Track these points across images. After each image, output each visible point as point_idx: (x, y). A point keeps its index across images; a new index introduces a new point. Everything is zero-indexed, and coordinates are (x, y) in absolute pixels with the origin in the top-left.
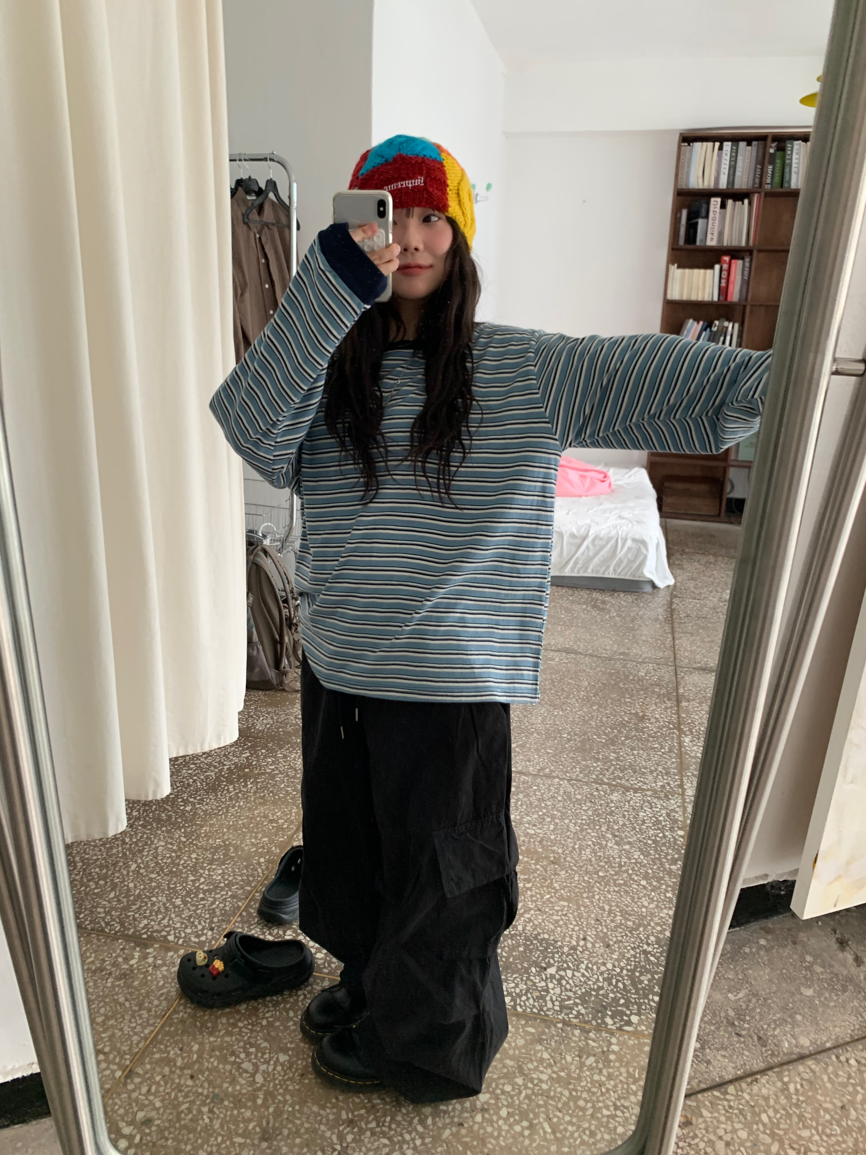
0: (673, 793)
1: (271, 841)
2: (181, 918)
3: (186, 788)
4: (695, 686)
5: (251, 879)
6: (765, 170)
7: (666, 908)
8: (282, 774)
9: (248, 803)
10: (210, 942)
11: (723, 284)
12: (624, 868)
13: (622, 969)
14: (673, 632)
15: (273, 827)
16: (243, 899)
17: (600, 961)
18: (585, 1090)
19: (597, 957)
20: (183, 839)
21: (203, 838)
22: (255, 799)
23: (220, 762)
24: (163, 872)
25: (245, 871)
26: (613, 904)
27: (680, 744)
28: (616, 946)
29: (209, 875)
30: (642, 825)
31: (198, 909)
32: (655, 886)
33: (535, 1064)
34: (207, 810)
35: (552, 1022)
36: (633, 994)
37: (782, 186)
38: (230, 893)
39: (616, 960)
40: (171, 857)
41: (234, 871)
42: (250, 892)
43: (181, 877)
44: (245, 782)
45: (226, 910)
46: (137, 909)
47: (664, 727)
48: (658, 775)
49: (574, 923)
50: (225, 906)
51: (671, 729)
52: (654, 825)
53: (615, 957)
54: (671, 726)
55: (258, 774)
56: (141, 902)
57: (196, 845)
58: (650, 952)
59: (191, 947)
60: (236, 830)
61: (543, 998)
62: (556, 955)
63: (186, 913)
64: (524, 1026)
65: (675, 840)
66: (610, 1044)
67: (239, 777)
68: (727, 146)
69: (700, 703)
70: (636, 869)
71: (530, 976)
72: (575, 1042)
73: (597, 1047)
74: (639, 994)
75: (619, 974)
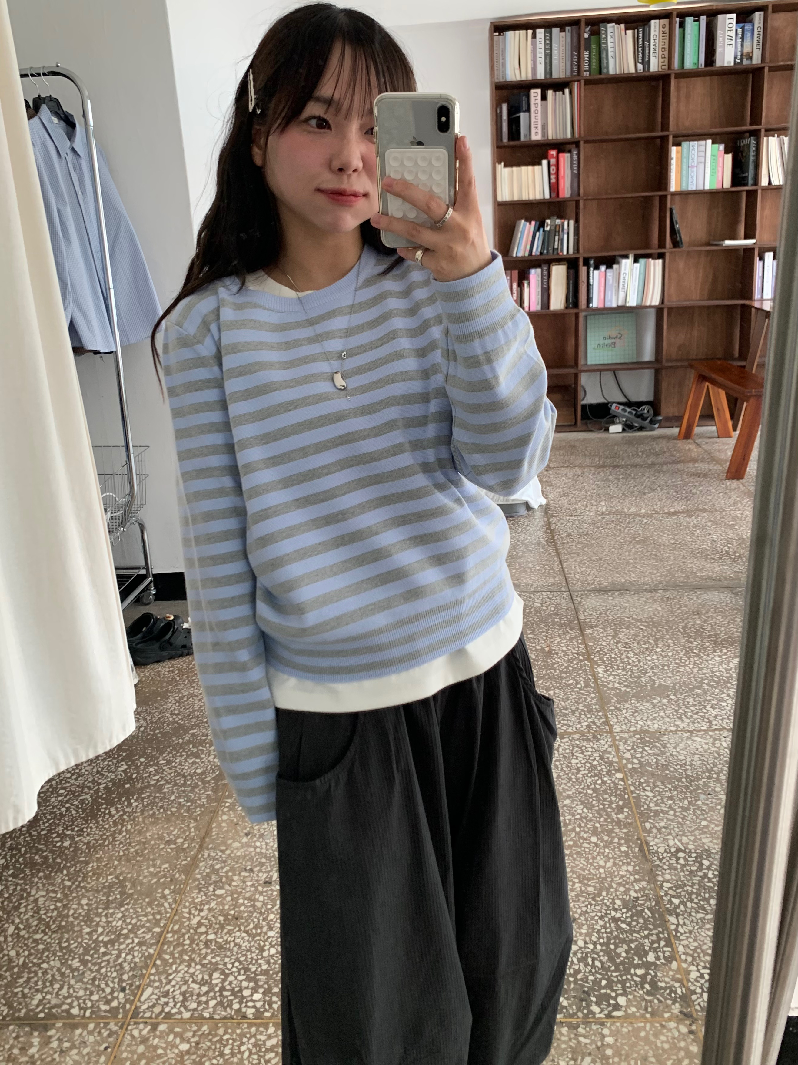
0: (601, 732)
1: (173, 867)
2: (83, 983)
3: (59, 820)
4: (594, 609)
5: (158, 917)
6: (582, 56)
7: (624, 864)
8: (169, 783)
9: (136, 825)
10: (124, 1006)
11: (553, 180)
12: (570, 827)
13: (595, 944)
14: (558, 554)
15: (171, 849)
16: (152, 945)
20: (68, 883)
21: (91, 877)
22: (144, 818)
23: (93, 782)
24: (50, 929)
25: (149, 909)
27: (595, 675)
28: (583, 918)
29: (108, 922)
30: (578, 773)
31: (101, 968)
32: (606, 841)
34: (89, 842)
36: (613, 971)
37: (600, 73)
38: (136, 940)
39: (586, 935)
40: (56, 908)
41: (136, 912)
42: (160, 934)
43: (74, 932)
44: (128, 800)
45: (135, 963)
46: (25, 982)
47: (574, 660)
48: (580, 714)
50: (134, 957)
51: (581, 661)
52: (590, 772)
53: (584, 931)
54: (581, 657)
55: (142, 788)
56: (29, 973)
57: (84, 887)
58: (619, 919)
59: (103, 1017)
60: (129, 860)
63: (88, 976)
65: (616, 785)
66: (603, 1036)
67: (120, 796)
68: (540, 33)
69: (604, 628)
70: (583, 825)
72: (564, 1042)
73: (590, 1044)
74: (620, 971)
75: (593, 951)
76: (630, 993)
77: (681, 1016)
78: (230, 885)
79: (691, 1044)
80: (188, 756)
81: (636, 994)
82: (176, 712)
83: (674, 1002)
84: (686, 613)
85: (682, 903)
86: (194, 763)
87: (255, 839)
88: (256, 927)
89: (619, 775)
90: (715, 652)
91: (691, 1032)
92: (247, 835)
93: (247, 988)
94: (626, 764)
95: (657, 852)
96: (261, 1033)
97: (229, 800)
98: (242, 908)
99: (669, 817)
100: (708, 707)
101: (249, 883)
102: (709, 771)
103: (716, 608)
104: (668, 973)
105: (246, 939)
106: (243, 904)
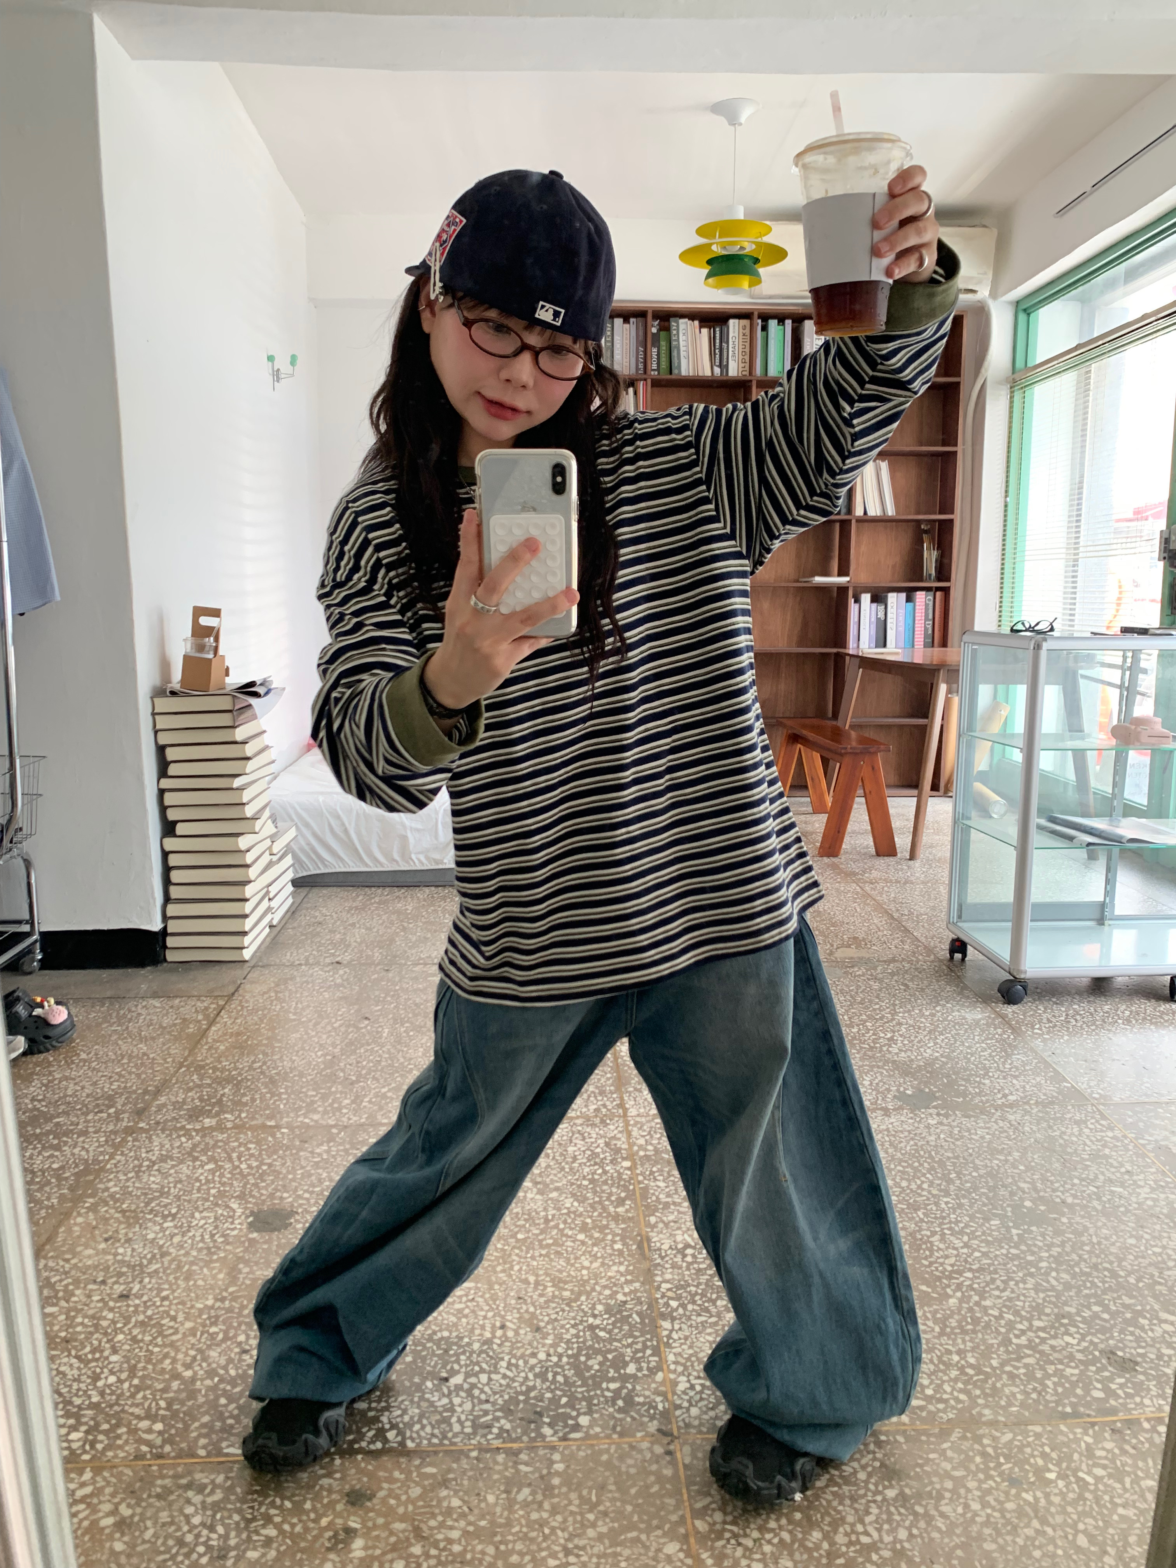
0: (612, 1117)
6: (649, 353)
7: (614, 1264)
12: (552, 1224)
13: (560, 1356)
17: (528, 1352)
18: (520, 1539)
19: (523, 1347)
26: (541, 1272)
28: (549, 1327)
30: (573, 1162)
32: (596, 1239)
33: (440, 1518)
35: (461, 1452)
36: (580, 1386)
37: (671, 372)
39: (551, 1346)
48: (589, 1096)
49: (487, 1308)
52: (589, 1160)
53: (549, 1341)
58: (597, 1327)
61: (447, 1421)
62: (463, 1357)
64: (418, 1467)
65: (620, 1174)
66: (552, 1462)
70: (569, 1221)
71: (424, 1393)
72: (499, 1472)
73: (532, 1473)
74: (587, 1385)
75: (556, 1365)
76: (596, 1411)
77: (659, 1436)
78: (67, 1301)
79: (666, 1467)
81: (604, 1412)
82: (40, 1097)
83: (652, 1418)
85: (683, 1306)
86: (52, 1156)
87: (118, 1245)
88: (93, 1352)
89: (627, 1164)
91: (669, 1453)
92: (106, 1240)
94: (637, 1152)
95: (660, 1249)
97: (91, 1200)
98: (79, 1329)
99: (682, 1209)
101: (96, 1298)
104: (649, 1385)
105: (76, 1365)
106: (82, 1324)
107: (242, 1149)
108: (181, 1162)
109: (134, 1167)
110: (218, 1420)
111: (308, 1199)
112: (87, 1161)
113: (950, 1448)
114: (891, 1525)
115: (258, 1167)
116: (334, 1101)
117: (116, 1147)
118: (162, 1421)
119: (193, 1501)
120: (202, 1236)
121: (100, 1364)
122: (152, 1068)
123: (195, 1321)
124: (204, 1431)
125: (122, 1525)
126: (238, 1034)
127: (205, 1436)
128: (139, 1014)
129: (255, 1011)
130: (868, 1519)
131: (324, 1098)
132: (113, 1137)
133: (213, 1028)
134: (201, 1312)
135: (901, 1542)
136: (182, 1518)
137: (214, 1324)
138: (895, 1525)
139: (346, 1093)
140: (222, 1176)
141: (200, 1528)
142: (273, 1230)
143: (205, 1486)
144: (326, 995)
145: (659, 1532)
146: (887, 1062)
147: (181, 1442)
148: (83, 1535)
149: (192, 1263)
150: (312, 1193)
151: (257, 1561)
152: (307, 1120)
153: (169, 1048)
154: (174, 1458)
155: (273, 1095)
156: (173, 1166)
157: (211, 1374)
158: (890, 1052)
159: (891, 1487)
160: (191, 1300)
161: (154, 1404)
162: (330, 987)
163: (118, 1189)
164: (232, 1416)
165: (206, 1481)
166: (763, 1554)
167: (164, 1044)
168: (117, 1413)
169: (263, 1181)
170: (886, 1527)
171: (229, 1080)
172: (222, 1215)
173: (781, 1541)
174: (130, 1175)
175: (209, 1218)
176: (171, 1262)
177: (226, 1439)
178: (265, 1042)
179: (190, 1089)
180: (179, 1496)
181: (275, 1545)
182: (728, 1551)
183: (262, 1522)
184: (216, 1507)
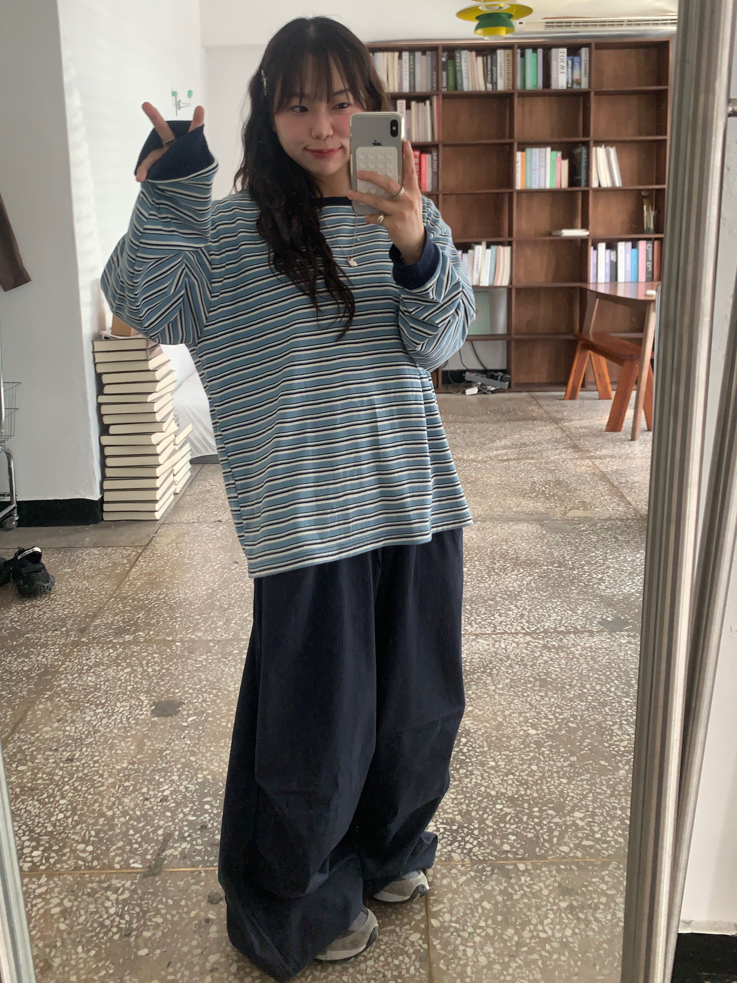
78: (33, 763)
80: (18, 656)
82: (16, 619)
84: (497, 540)
86: (23, 662)
87: (66, 724)
88: (49, 797)
90: (513, 571)
93: (28, 847)
96: (34, 883)
97: (49, 693)
98: (40, 781)
100: (496, 616)
101: (51, 761)
102: (485, 668)
103: (523, 536)
105: (38, 806)
106: (42, 778)
107: (149, 658)
108: (109, 667)
109: (78, 670)
110: (128, 845)
111: (191, 694)
112: (47, 665)
113: (608, 875)
114: (561, 926)
115: (160, 671)
116: (212, 623)
117: (67, 656)
118: (92, 845)
119: (110, 898)
120: (121, 719)
121: (54, 806)
122: (91, 599)
123: (115, 778)
124: (119, 852)
125: (65, 913)
126: (150, 574)
127: (119, 855)
128: (84, 559)
129: (160, 557)
130: (546, 922)
131: (205, 621)
132: (64, 648)
133: (134, 570)
134: (119, 771)
135: (567, 937)
136: (103, 909)
137: (128, 780)
138: (563, 926)
139: (220, 617)
140: (135, 676)
141: (114, 916)
142: (167, 716)
143: (119, 888)
144: (210, 545)
145: (407, 927)
146: (596, 596)
147: (104, 859)
148: (40, 919)
149: (114, 738)
150: (194, 689)
151: (150, 938)
152: (193, 637)
153: (103, 584)
154: (100, 869)
155: (172, 618)
156: (103, 670)
157: (124, 813)
158: (599, 589)
159: (564, 900)
160: (113, 764)
161: (87, 833)
162: (212, 540)
163: (67, 685)
164: (136, 842)
165: (120, 885)
166: (475, 943)
167: (100, 581)
168: (63, 838)
169: (163, 681)
170: (558, 927)
171: (142, 608)
172: (135, 704)
173: (487, 934)
174: (75, 676)
175: (126, 706)
176: (100, 737)
177: (132, 858)
178: (167, 580)
179: (117, 614)
180: (102, 895)
181: (161, 928)
182: (452, 941)
183: (153, 913)
184: (125, 902)
